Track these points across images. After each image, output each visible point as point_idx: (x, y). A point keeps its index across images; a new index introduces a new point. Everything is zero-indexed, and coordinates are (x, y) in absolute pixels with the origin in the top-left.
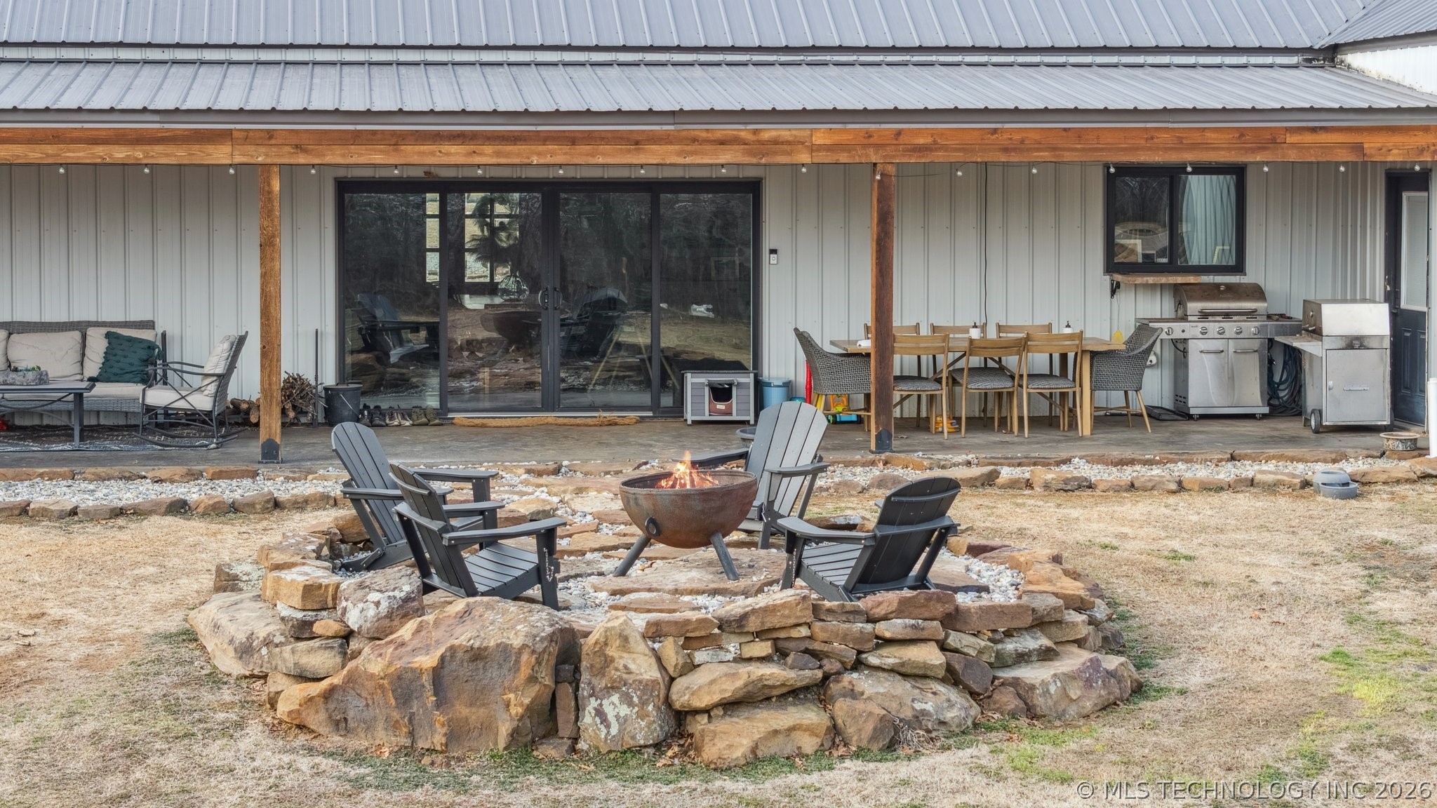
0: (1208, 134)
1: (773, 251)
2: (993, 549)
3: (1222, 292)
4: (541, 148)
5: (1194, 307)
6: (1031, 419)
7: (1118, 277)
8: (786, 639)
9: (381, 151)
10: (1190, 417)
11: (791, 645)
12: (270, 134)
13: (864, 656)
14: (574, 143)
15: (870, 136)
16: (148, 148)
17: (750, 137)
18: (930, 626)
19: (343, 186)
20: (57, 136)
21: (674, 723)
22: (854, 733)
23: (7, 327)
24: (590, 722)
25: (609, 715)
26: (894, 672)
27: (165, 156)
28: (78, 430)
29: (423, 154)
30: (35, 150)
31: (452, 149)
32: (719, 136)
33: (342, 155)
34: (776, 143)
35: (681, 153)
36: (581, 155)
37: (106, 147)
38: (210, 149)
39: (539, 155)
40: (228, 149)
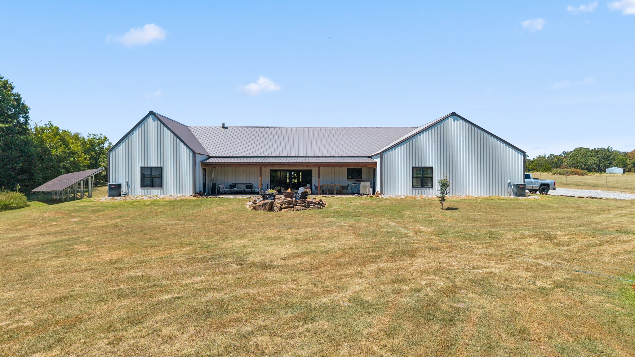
0: (351, 165)
1: (313, 177)
6: (336, 193)
7: (348, 180)
9: (271, 166)
12: (261, 164)
15: (318, 165)
16: (249, 166)
17: (306, 165)
18: (303, 202)
19: (271, 170)
20: (241, 165)
21: (281, 209)
22: (295, 210)
23: (238, 184)
24: (274, 209)
25: (275, 208)
26: (299, 206)
27: (251, 166)
28: (244, 193)
29: (275, 166)
30: (239, 166)
31: (278, 166)
32: (303, 165)
33: (267, 166)
34: (309, 165)
35: (300, 166)
36: (290, 166)
37: (245, 166)
38: (255, 166)
39: (286, 166)
40: (257, 166)
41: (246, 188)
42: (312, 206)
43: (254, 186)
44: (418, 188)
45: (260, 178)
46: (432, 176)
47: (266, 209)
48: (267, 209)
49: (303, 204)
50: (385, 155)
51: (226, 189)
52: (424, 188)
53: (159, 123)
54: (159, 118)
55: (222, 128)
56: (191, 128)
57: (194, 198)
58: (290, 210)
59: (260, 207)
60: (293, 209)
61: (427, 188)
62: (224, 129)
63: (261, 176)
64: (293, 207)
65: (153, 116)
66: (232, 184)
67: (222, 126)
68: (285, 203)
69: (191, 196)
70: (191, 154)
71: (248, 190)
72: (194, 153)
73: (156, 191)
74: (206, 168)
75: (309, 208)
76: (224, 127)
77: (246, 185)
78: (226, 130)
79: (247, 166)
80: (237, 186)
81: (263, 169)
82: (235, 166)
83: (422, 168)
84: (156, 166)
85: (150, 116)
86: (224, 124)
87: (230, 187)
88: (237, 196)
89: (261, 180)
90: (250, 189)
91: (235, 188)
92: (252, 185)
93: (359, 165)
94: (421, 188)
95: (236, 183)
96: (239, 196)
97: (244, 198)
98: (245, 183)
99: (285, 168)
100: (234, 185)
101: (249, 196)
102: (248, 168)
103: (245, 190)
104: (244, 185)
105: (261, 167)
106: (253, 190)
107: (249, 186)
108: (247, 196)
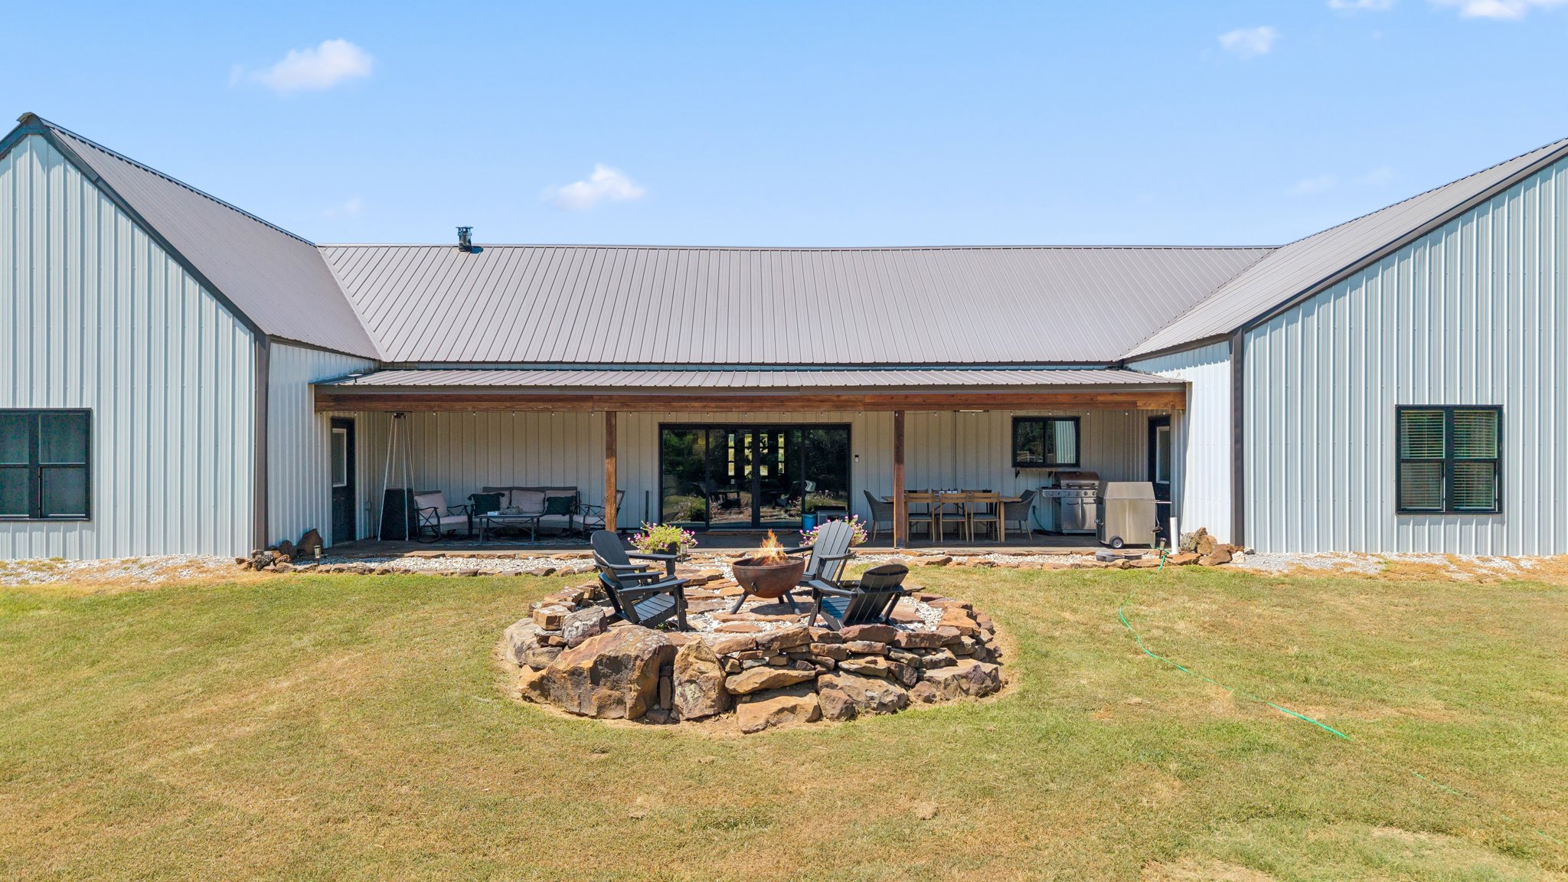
0: (1059, 397)
1: (857, 456)
2: (934, 599)
3: (1077, 476)
4: (737, 404)
5: (1063, 482)
6: (975, 534)
7: (1018, 469)
8: (794, 653)
9: (663, 406)
10: (1063, 534)
11: (798, 656)
12: (611, 397)
13: (840, 663)
14: (752, 402)
15: (893, 398)
16: (554, 404)
17: (835, 399)
18: (879, 645)
19: (662, 427)
20: (512, 398)
21: (729, 701)
22: (830, 710)
23: (510, 489)
24: (678, 700)
25: (688, 697)
26: (857, 673)
27: (562, 407)
28: (533, 535)
29: (682, 407)
30: (501, 405)
31: (696, 404)
32: (821, 398)
33: (644, 407)
34: (848, 401)
35: (803, 407)
36: (756, 407)
37: (534, 404)
38: (583, 404)
39: (736, 407)
40: (591, 404)
41: (548, 512)
42: (935, 665)
43: (584, 500)
44: (1428, 518)
45: (608, 465)
46: (1500, 453)
47: (620, 702)
48: (629, 703)
49: (882, 663)
50: (1256, 346)
51: (450, 514)
52: (1459, 518)
53: (74, 176)
54: (74, 154)
55: (457, 250)
56: (329, 252)
57: (254, 577)
58: (793, 710)
59: (577, 685)
60: (810, 700)
61: (1475, 518)
62: (466, 254)
63: (611, 451)
64: (809, 685)
65: (40, 141)
66: (485, 489)
67: (457, 241)
68: (754, 658)
69: (240, 561)
70: (244, 339)
71: (558, 518)
72: (263, 340)
73: (56, 537)
74: (359, 417)
75: (923, 688)
76: (467, 247)
77: (551, 494)
78: (473, 256)
79: (541, 406)
80: (504, 502)
81: (626, 417)
82: (485, 405)
83: (1449, 409)
84: (56, 404)
85: (27, 142)
86: (464, 233)
87: (472, 506)
88: (488, 557)
89: (612, 470)
90: (564, 515)
91: (496, 513)
92: (573, 497)
93: (1100, 398)
94: (1443, 518)
95: (503, 486)
96: (499, 557)
97: (520, 570)
98: (542, 485)
99: (730, 415)
100: (492, 496)
101: (552, 559)
102: (549, 413)
103: (538, 519)
104: (541, 496)
105: (616, 412)
106: (579, 519)
107: (561, 498)
108: (542, 559)
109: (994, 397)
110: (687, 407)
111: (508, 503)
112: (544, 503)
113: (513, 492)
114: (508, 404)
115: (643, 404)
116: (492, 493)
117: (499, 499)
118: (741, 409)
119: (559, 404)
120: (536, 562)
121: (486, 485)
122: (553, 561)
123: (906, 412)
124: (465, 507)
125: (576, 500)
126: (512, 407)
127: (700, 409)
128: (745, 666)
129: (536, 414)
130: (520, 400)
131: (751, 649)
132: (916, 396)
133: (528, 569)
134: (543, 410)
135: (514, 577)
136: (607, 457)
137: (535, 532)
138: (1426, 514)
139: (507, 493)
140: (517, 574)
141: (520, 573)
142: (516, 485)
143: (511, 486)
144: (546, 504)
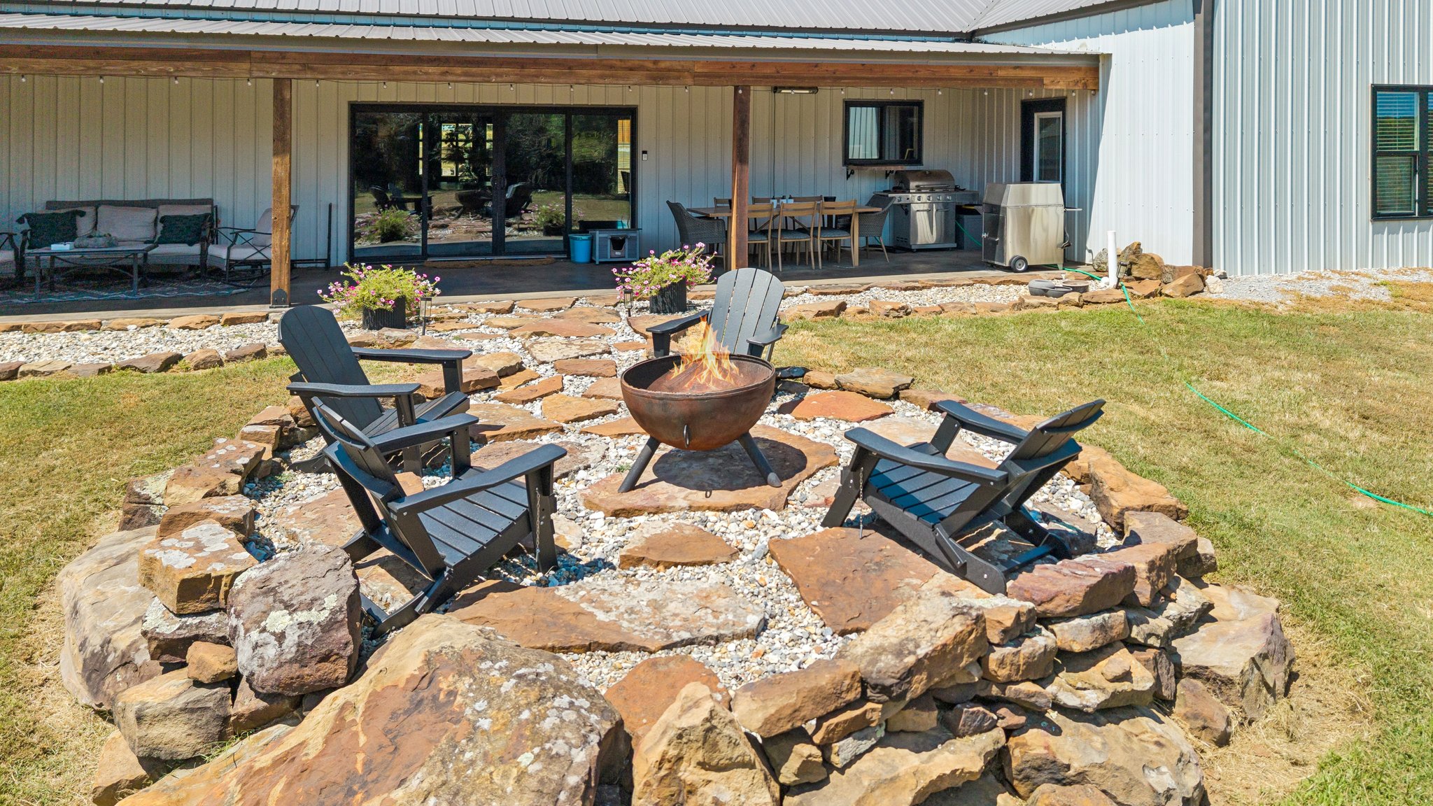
0: (952, 70)
1: (645, 152)
3: (927, 175)
4: (499, 70)
5: (912, 184)
7: (851, 167)
9: (374, 71)
10: (911, 251)
11: (955, 693)
12: (283, 55)
15: (734, 67)
17: (650, 65)
18: (1118, 620)
19: (354, 108)
23: (96, 204)
27: (194, 70)
28: (136, 280)
29: (406, 73)
30: (79, 65)
31: (431, 69)
32: (629, 64)
33: (343, 73)
34: (669, 70)
35: (602, 77)
36: (528, 76)
37: (141, 63)
38: (232, 65)
39: (497, 75)
40: (246, 66)
41: (164, 240)
42: (1184, 626)
43: (225, 220)
44: (1402, 225)
45: (278, 166)
49: (1136, 669)
63: (282, 143)
66: (50, 204)
71: (182, 249)
77: (165, 211)
79: (154, 67)
80: (84, 225)
81: (304, 91)
83: (1424, 91)
87: (24, 233)
88: (47, 329)
89: (283, 174)
90: (191, 244)
91: (67, 247)
92: (206, 216)
93: (1001, 73)
94: (1417, 225)
95: (83, 198)
96: (68, 329)
97: (110, 361)
98: (152, 197)
99: (486, 87)
100: (62, 215)
101: (173, 328)
102: (166, 80)
103: (146, 256)
104: (150, 214)
105: (290, 79)
106: (218, 252)
107: (186, 217)
108: (154, 330)
109: (871, 68)
110: (415, 73)
111: (91, 226)
112: (156, 224)
113: (101, 208)
114: (91, 63)
115: (339, 68)
116: (63, 211)
117: (75, 220)
118: (505, 78)
119: (188, 64)
120: (142, 337)
121: (52, 198)
122: (175, 332)
123: (752, 88)
124: (11, 236)
125: (211, 219)
126: (99, 68)
127: (437, 78)
128: (837, 760)
129: (143, 80)
130: (116, 57)
131: (850, 706)
132: (766, 64)
133: (127, 358)
134: (155, 75)
135: (95, 378)
136: (276, 154)
137: (140, 274)
138: (1399, 219)
139: (89, 211)
140: (101, 371)
141: (109, 368)
142: (106, 197)
143: (97, 198)
144: (160, 227)
